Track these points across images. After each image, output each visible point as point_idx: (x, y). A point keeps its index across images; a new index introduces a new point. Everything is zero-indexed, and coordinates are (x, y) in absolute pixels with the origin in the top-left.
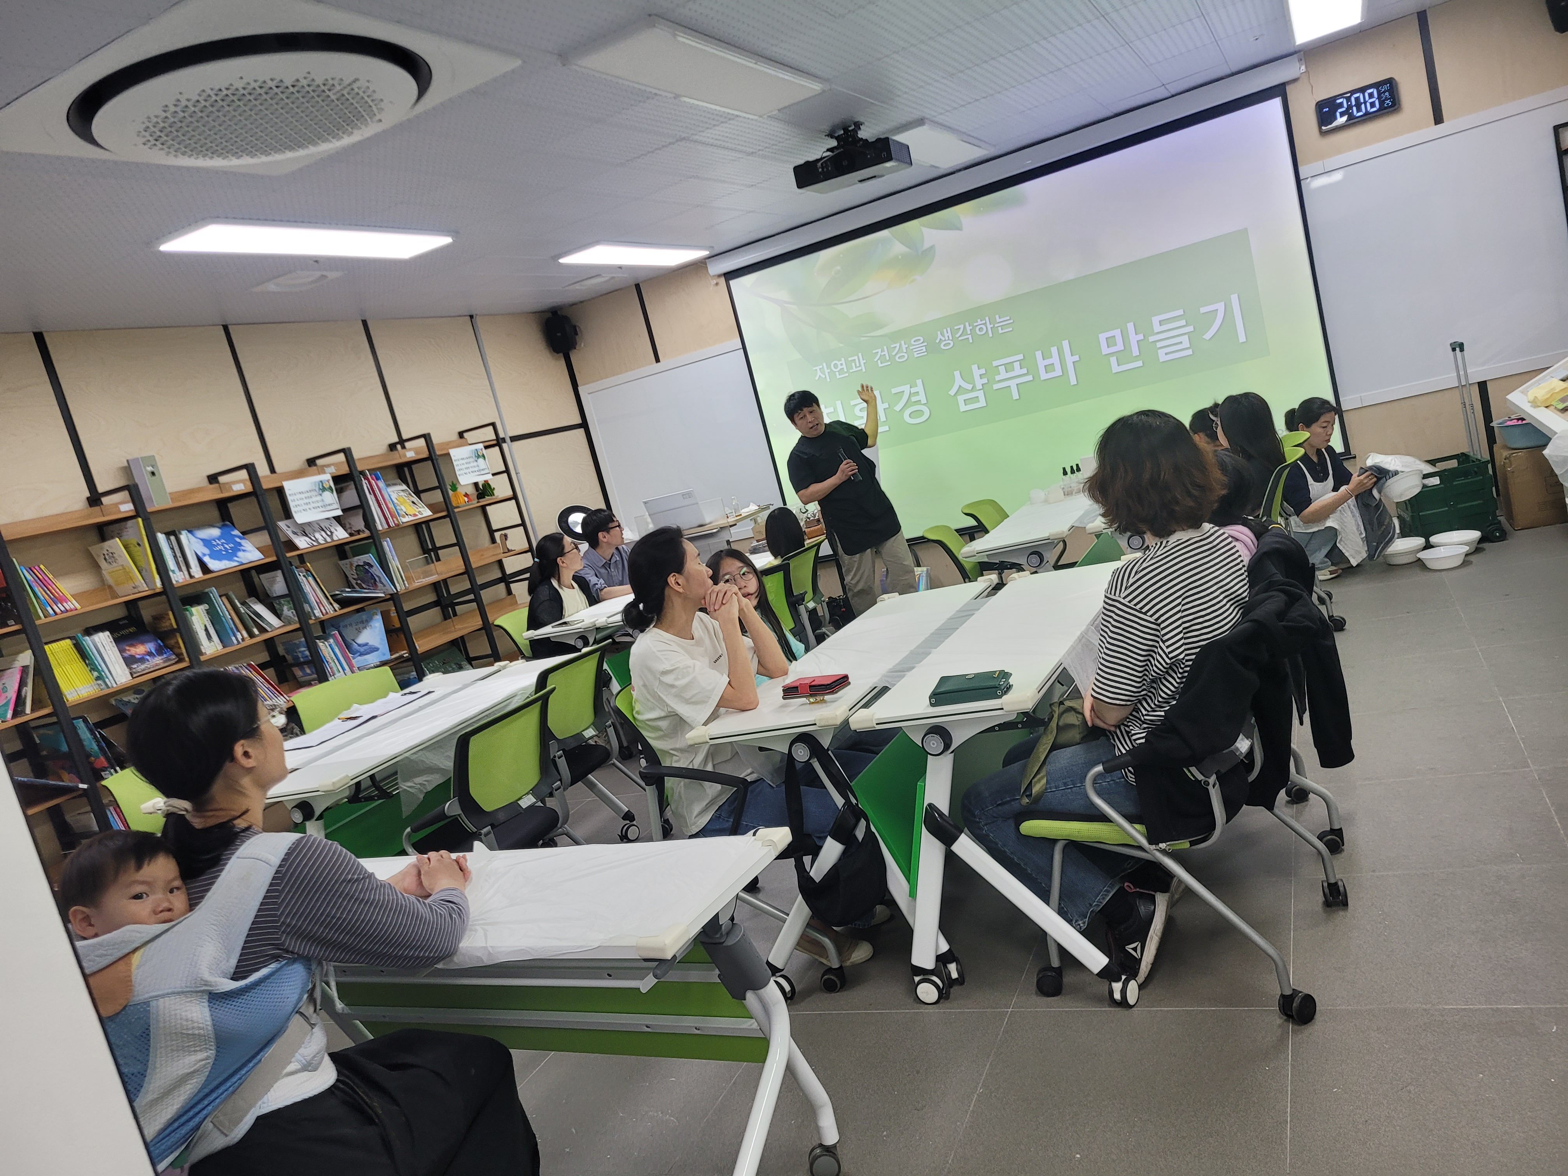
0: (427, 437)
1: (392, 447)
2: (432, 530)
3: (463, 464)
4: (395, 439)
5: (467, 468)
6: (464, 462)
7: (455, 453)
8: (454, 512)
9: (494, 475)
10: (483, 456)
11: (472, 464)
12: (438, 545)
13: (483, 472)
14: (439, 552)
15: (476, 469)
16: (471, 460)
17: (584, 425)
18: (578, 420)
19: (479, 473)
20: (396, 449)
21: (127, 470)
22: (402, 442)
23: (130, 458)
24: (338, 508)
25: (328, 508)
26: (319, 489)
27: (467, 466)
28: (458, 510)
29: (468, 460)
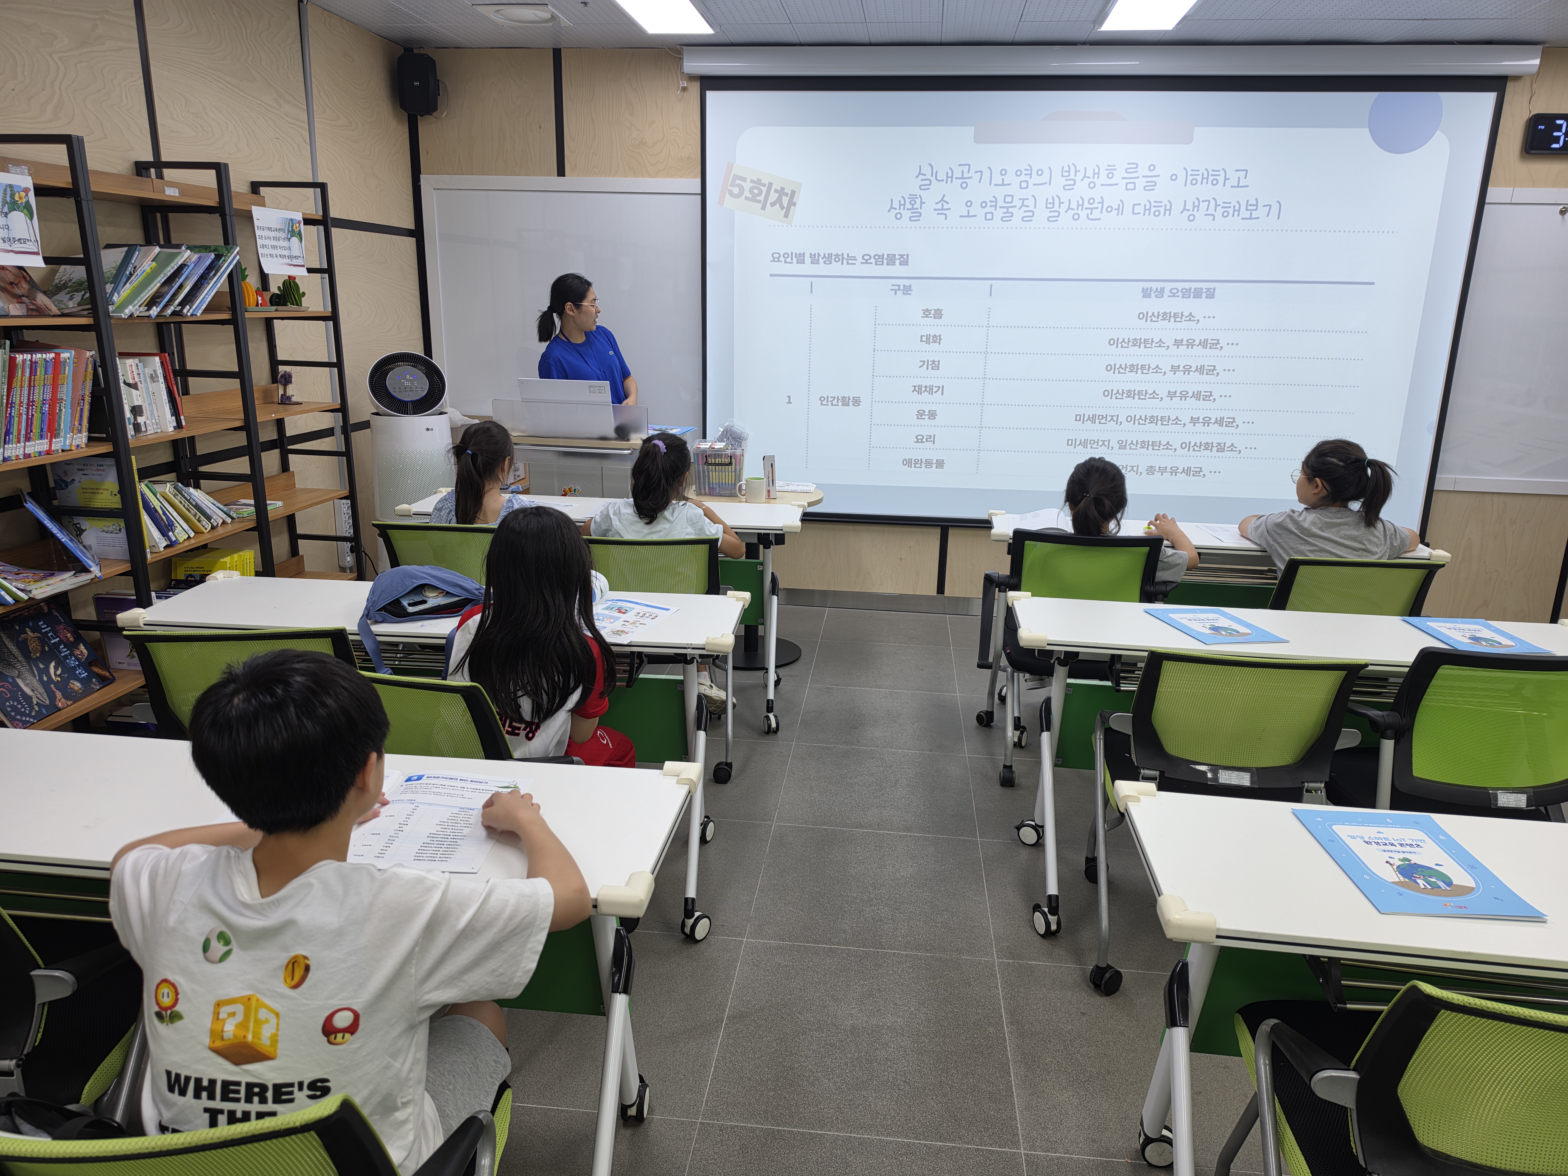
0: (220, 169)
1: (141, 168)
2: (185, 338)
3: (269, 238)
4: (150, 158)
5: (274, 247)
6: (271, 234)
7: (260, 215)
8: (243, 316)
9: (310, 271)
10: (300, 234)
11: (282, 243)
12: (190, 367)
13: (295, 262)
14: (191, 380)
15: (286, 253)
16: (282, 235)
17: (417, 233)
18: (410, 225)
19: (289, 262)
20: (149, 176)
22: (159, 165)
24: (37, 253)
25: (17, 247)
26: (5, 202)
27: (275, 243)
28: (247, 315)
29: (278, 235)
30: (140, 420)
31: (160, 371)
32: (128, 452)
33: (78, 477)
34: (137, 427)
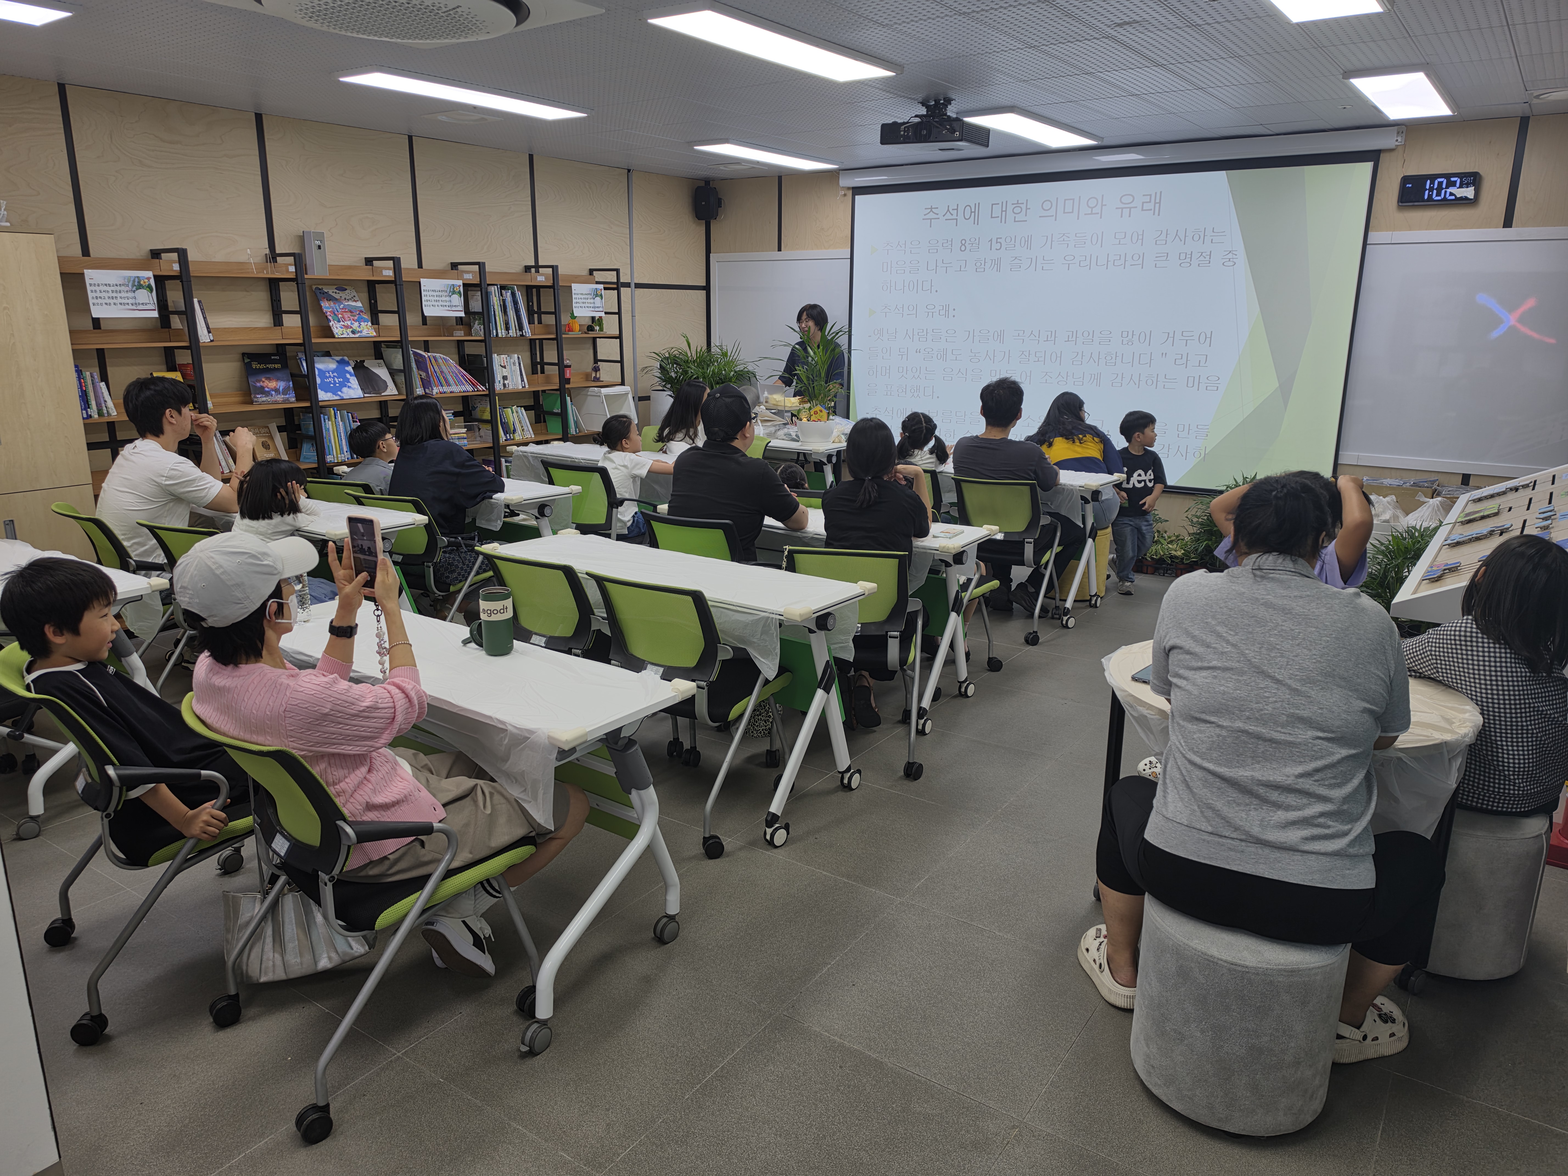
0: (554, 268)
1: (527, 269)
4: (532, 263)
5: (583, 303)
6: (582, 297)
7: (576, 288)
8: (561, 337)
9: (606, 313)
10: (601, 295)
11: (589, 301)
13: (597, 309)
14: (544, 367)
15: (592, 305)
16: (589, 296)
17: (707, 288)
18: (702, 283)
19: (593, 309)
20: (530, 272)
21: (302, 239)
22: (537, 267)
23: (306, 230)
25: (454, 309)
26: (450, 291)
27: (584, 301)
28: (564, 336)
29: (586, 296)
30: (506, 382)
31: (517, 361)
32: (495, 395)
33: (479, 405)
34: (504, 385)
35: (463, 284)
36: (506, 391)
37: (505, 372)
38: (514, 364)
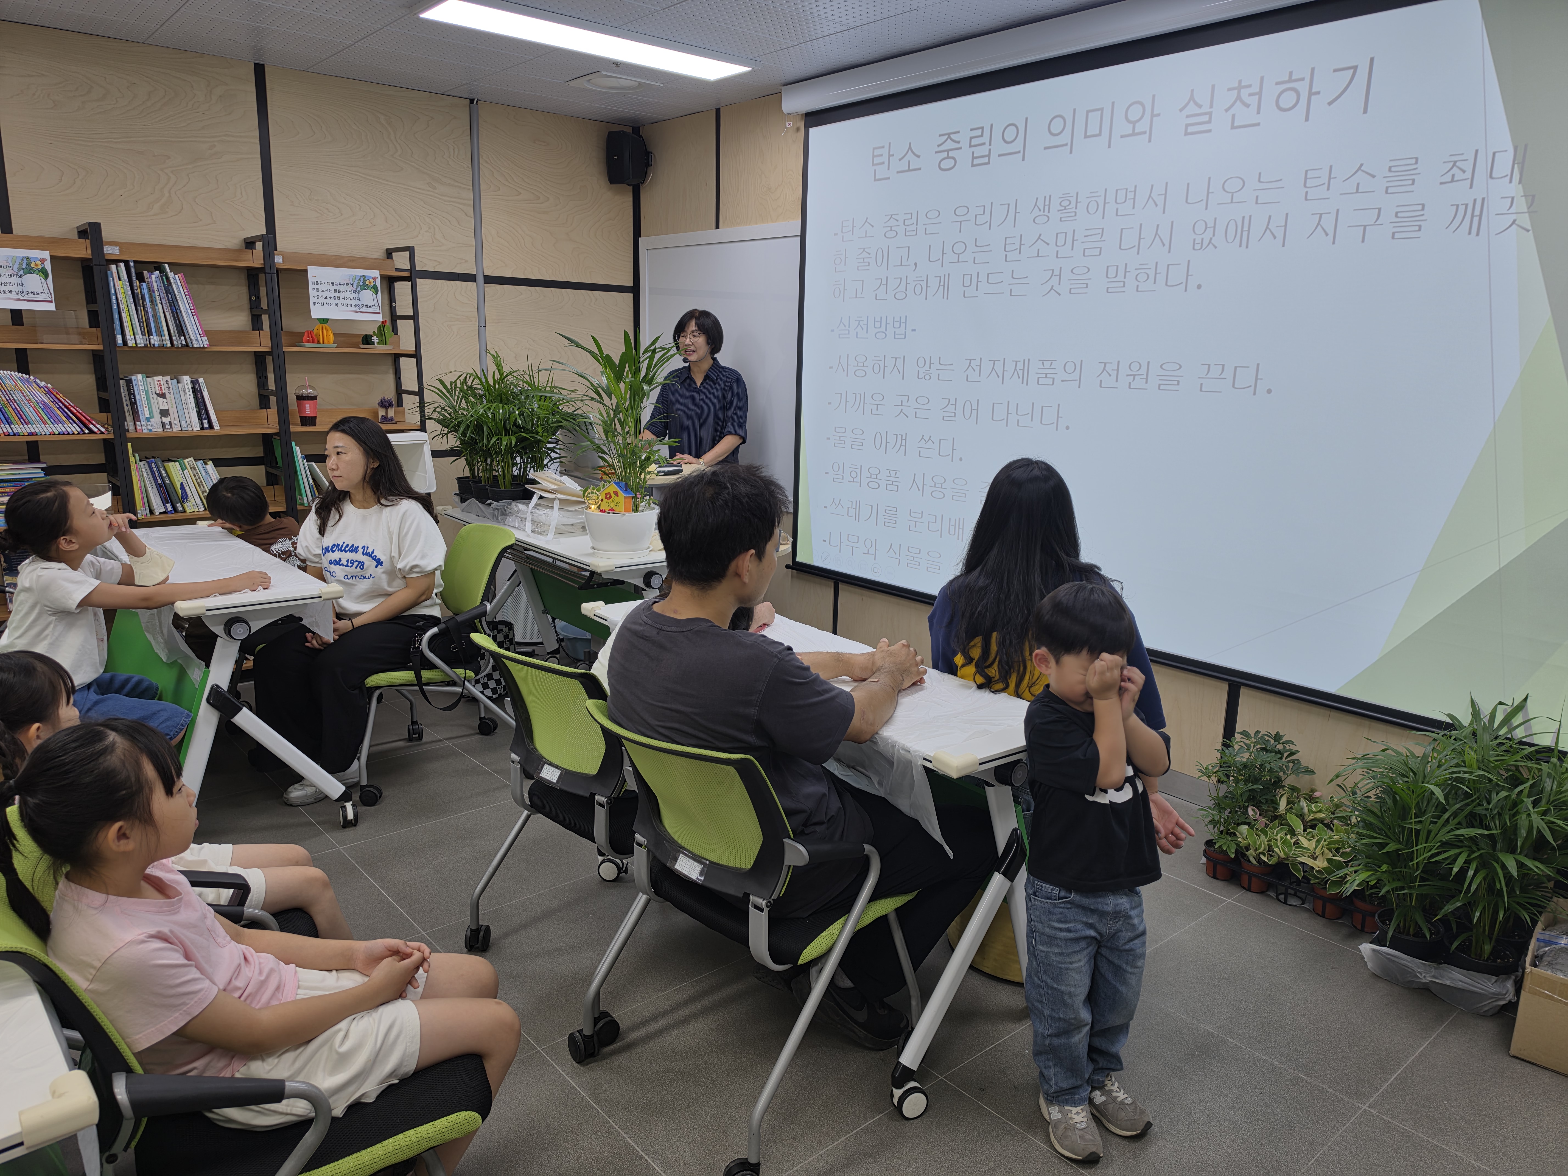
1: (249, 244)
3: (329, 291)
4: (261, 235)
5: (335, 297)
6: (332, 288)
7: (314, 273)
8: (279, 350)
10: (374, 288)
11: (346, 295)
13: (364, 309)
15: (353, 302)
16: (346, 288)
17: (633, 289)
18: (623, 281)
19: (357, 309)
20: (256, 247)
24: (51, 302)
25: (32, 297)
26: (21, 268)
27: (337, 294)
28: (287, 349)
29: (342, 288)
30: (164, 420)
31: (190, 386)
32: (122, 441)
34: (163, 424)
35: (52, 257)
36: (167, 433)
37: (163, 404)
38: (184, 391)
